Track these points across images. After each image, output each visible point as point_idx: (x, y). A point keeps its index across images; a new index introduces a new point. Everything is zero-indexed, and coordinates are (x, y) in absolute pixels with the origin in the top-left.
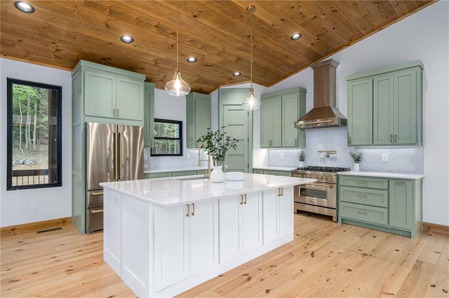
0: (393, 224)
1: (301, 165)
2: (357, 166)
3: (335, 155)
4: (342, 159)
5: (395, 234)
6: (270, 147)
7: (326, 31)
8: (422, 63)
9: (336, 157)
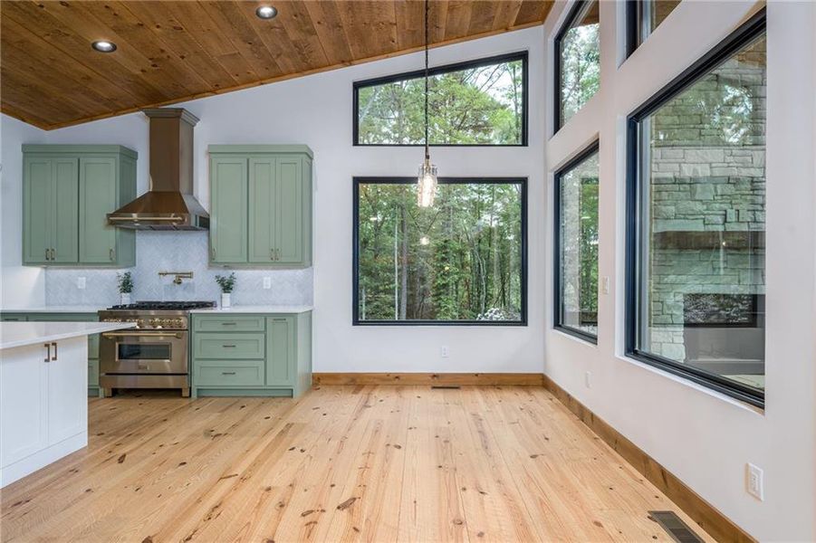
0: (272, 382)
1: (126, 300)
2: (227, 297)
3: (191, 281)
4: (202, 286)
5: (273, 397)
6: (51, 264)
7: (169, 57)
8: (309, 149)
9: (194, 283)
